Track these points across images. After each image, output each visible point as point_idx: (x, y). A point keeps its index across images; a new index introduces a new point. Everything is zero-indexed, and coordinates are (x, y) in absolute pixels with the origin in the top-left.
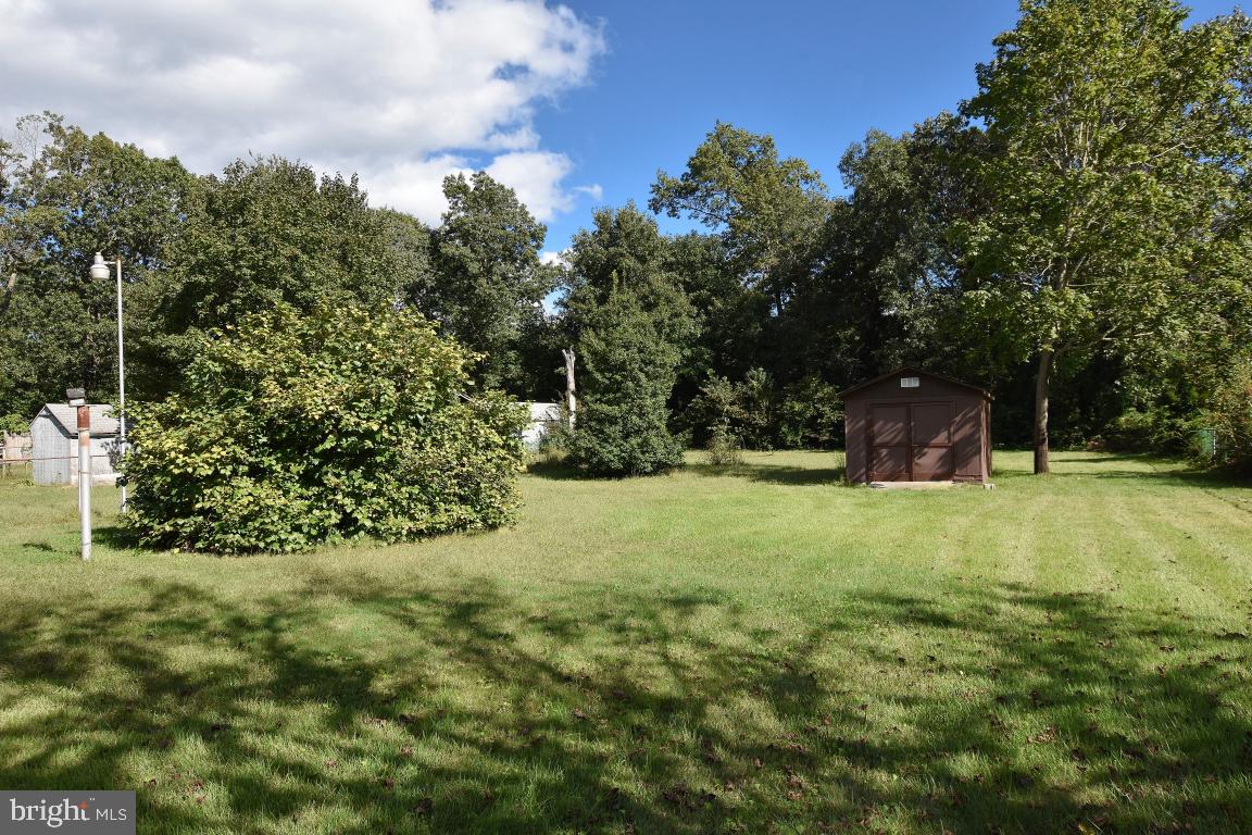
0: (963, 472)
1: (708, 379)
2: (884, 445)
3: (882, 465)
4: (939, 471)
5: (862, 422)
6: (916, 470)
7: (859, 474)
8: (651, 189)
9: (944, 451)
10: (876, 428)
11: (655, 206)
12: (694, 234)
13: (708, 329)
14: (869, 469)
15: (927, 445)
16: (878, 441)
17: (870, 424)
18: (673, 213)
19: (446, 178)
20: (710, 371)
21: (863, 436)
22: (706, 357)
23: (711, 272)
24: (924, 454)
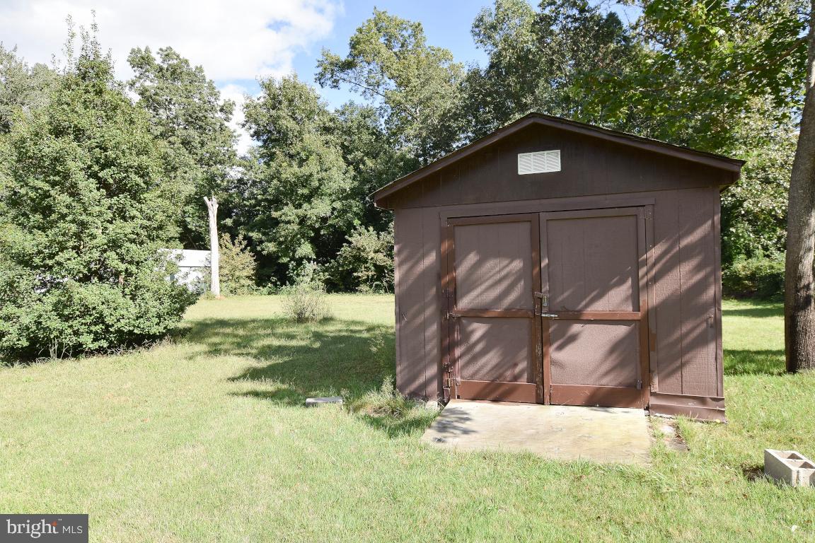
0: (672, 386)
1: (355, 229)
2: (477, 314)
3: (475, 358)
4: (609, 382)
5: (431, 259)
6: (553, 377)
7: (421, 380)
8: (317, 64)
9: (621, 330)
10: (461, 271)
11: (320, 79)
12: (352, 104)
13: (356, 183)
14: (444, 370)
15: (577, 317)
16: (464, 303)
17: (448, 263)
18: (335, 84)
19: (133, 51)
20: (356, 222)
21: (434, 290)
22: (355, 209)
23: (366, 137)
24: (573, 338)
